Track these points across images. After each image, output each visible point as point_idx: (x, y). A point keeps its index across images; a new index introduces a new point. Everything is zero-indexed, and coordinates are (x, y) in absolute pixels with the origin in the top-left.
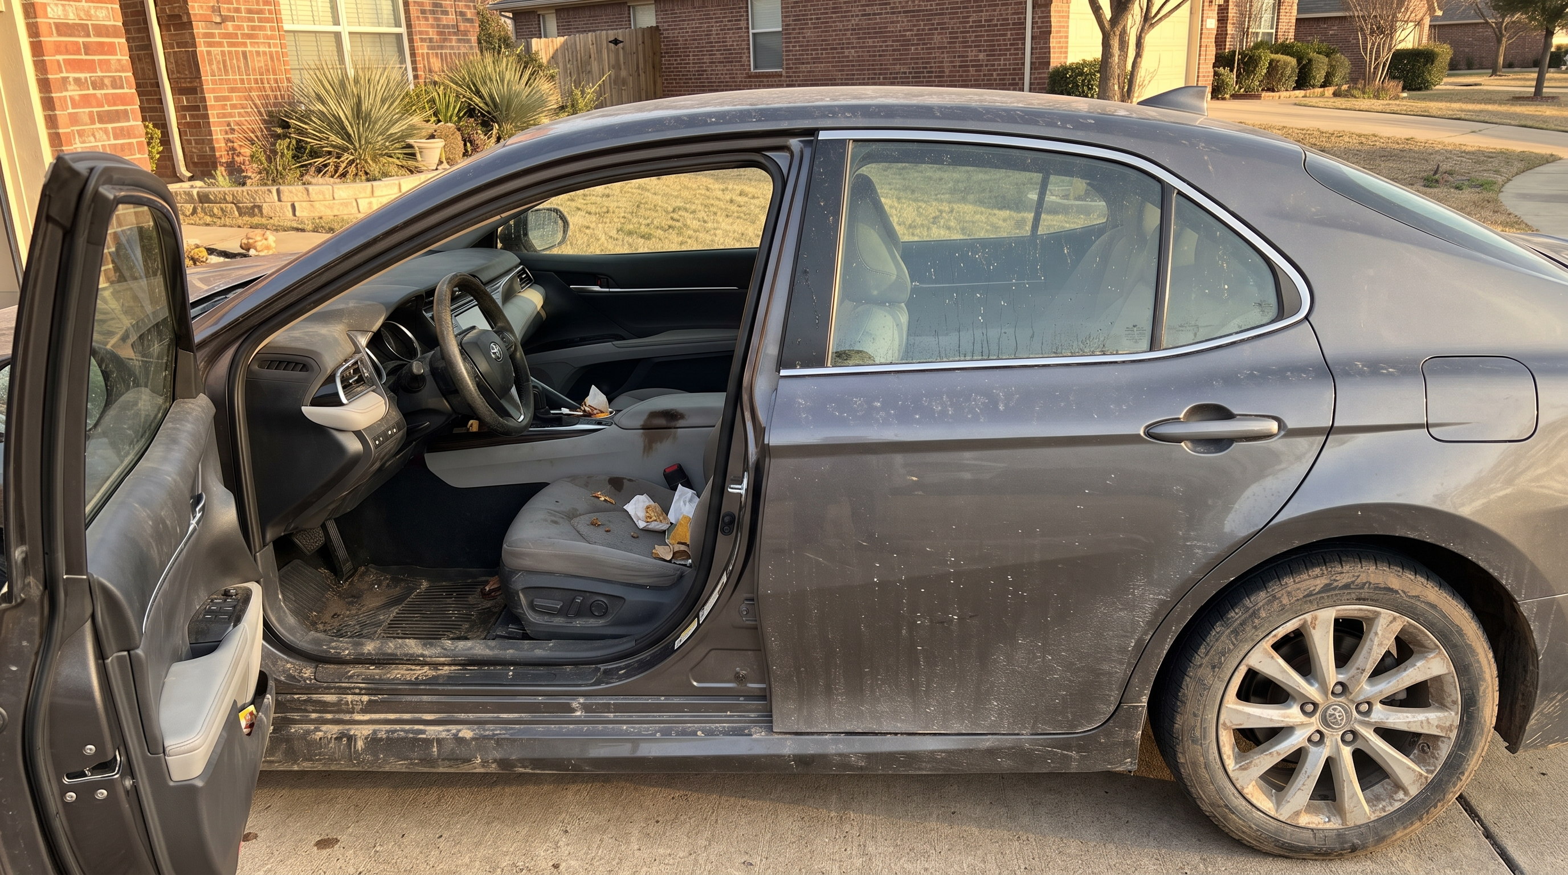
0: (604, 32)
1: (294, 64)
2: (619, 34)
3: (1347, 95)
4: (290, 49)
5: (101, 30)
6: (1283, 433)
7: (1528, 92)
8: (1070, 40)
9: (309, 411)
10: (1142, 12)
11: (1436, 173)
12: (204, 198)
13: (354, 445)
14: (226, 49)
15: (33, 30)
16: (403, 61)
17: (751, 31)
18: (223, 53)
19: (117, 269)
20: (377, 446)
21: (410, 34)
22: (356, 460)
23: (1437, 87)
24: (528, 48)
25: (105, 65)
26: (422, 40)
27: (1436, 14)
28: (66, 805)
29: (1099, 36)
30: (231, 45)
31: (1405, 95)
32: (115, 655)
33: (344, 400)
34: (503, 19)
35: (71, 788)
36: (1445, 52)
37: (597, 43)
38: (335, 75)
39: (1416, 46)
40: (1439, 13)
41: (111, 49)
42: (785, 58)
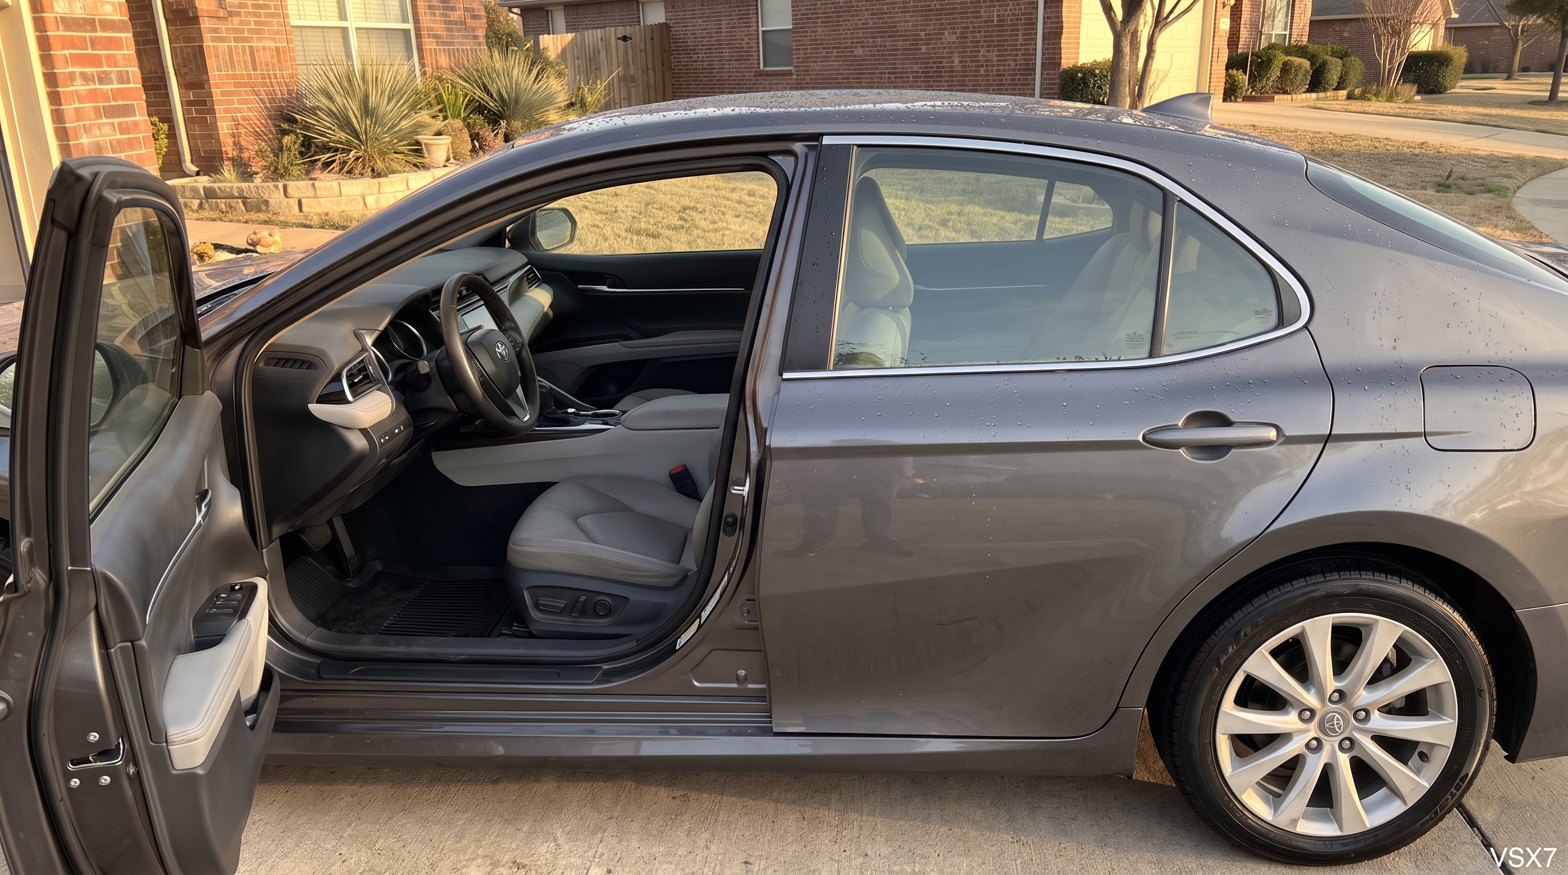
0: (612, 29)
1: (300, 60)
2: (628, 31)
3: (1363, 97)
4: (297, 45)
5: (107, 25)
6: (1282, 440)
7: (1544, 96)
8: (1081, 41)
9: (315, 408)
10: (1153, 11)
11: (1449, 177)
12: (210, 194)
13: (358, 442)
14: (233, 44)
15: (40, 24)
16: (410, 57)
17: (761, 29)
18: (230, 48)
19: (123, 263)
20: (382, 445)
21: (418, 29)
22: (361, 458)
23: (1453, 90)
24: (537, 43)
25: (111, 60)
26: (429, 36)
27: (1453, 16)
28: (70, 790)
29: (1110, 37)
30: (236, 40)
31: (1418, 98)
32: (119, 645)
33: (350, 397)
34: (511, 15)
35: (74, 774)
36: (1460, 54)
37: (606, 41)
38: (342, 70)
39: (1430, 49)
40: (1455, 16)
41: (117, 44)
42: (795, 56)
